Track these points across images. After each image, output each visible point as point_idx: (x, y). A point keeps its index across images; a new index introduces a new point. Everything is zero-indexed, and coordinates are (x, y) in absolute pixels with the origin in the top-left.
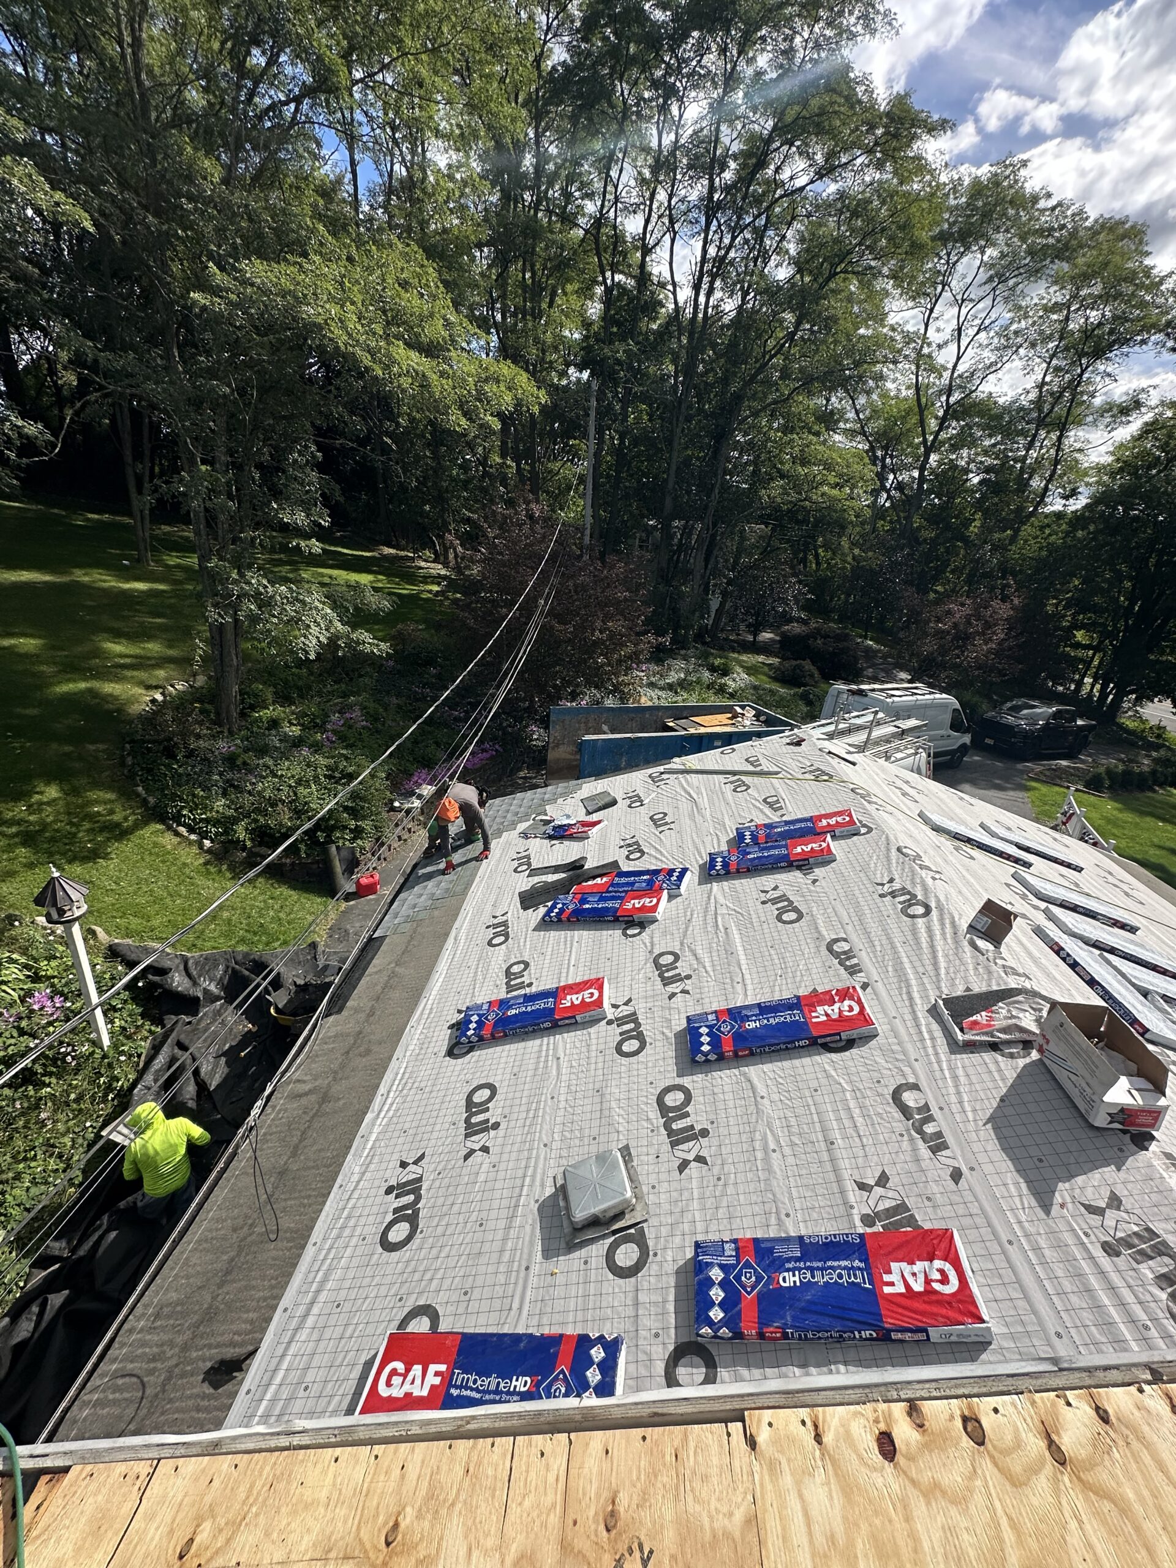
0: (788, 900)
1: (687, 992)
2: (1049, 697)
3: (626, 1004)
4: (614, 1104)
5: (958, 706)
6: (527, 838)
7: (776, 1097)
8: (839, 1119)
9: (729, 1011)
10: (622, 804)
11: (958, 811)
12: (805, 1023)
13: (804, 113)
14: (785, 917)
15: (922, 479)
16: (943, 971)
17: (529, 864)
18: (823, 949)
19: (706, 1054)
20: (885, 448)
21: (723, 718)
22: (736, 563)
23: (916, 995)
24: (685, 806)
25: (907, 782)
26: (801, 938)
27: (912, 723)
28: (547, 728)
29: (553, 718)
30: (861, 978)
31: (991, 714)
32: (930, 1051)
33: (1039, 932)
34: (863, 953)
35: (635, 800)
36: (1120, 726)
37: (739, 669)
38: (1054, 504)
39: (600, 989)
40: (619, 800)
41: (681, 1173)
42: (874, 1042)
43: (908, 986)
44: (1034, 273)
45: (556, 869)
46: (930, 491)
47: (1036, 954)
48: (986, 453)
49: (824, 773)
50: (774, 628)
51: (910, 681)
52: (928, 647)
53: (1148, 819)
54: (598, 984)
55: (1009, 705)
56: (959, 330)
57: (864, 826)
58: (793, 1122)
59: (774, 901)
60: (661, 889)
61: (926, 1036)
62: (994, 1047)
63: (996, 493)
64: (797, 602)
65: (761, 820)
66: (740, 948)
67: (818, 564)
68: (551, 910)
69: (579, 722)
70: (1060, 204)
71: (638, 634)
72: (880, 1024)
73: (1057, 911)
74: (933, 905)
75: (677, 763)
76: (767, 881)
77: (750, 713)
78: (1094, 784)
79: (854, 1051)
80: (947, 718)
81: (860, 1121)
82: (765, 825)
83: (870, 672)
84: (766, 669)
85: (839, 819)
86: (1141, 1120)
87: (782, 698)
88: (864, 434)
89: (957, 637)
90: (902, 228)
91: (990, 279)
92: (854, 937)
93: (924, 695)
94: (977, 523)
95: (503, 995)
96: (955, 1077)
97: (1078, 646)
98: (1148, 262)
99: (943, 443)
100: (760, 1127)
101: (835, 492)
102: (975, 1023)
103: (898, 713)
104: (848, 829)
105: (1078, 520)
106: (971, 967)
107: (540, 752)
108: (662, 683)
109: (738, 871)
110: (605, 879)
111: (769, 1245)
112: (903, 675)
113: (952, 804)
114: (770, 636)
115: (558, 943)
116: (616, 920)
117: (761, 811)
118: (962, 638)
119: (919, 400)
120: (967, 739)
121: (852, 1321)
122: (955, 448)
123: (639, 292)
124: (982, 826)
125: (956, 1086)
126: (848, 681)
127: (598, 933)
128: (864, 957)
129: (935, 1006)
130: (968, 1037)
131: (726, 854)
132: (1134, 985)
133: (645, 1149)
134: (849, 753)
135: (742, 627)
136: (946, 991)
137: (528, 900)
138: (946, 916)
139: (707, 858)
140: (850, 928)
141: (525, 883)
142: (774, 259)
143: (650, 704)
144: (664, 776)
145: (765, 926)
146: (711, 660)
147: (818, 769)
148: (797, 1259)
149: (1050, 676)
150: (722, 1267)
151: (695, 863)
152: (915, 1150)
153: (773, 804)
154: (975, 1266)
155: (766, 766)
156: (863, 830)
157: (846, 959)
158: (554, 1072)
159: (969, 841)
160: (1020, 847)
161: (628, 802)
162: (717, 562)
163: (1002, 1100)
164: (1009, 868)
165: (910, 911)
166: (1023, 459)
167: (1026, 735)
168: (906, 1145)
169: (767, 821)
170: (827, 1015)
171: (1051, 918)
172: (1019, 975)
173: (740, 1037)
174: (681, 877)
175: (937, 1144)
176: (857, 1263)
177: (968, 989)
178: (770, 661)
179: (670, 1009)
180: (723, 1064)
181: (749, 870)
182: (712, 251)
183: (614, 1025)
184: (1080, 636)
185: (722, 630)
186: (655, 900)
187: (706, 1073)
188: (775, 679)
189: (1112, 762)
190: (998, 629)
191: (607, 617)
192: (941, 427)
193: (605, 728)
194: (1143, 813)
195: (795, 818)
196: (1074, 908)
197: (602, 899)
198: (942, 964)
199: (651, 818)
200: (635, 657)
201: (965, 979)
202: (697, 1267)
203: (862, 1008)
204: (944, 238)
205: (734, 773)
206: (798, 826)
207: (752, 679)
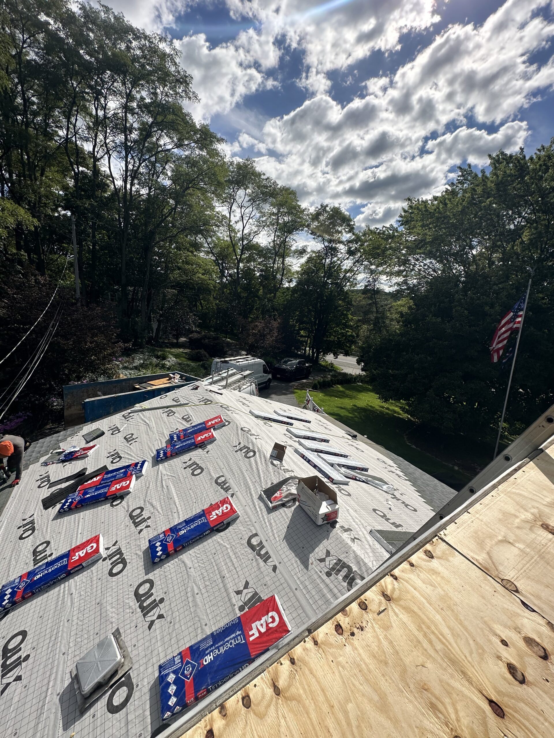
0: (196, 464)
1: (149, 526)
2: (296, 356)
3: (114, 545)
4: (108, 608)
5: (265, 363)
6: (47, 465)
7: (196, 565)
8: (226, 564)
9: (171, 529)
10: (107, 434)
11: (265, 407)
12: (208, 522)
13: (165, 120)
14: (195, 473)
15: (238, 273)
16: (262, 478)
17: (49, 481)
18: (214, 483)
19: (159, 557)
20: (222, 259)
21: (165, 380)
22: (163, 307)
23: (253, 492)
24: (143, 427)
25: (245, 399)
26: (204, 481)
27: (248, 372)
28: (62, 398)
29: (65, 392)
30: (230, 492)
31: (277, 365)
32: (260, 516)
33: (296, 451)
34: (231, 480)
35: (115, 430)
36: (320, 365)
37: (170, 356)
38: (286, 285)
39: (98, 542)
40: (106, 432)
41: (150, 629)
42: (238, 521)
43: (250, 489)
44: (265, 201)
45: (67, 479)
46: (242, 278)
47: (296, 461)
48: (259, 264)
49: (209, 400)
50: (185, 336)
51: (246, 355)
52: (251, 340)
53: (332, 397)
54: (96, 539)
55: (283, 361)
56: (242, 217)
57: (227, 421)
58: (205, 574)
59: (190, 466)
60: (132, 475)
61: (258, 510)
62: (283, 505)
63: (266, 279)
64: (195, 324)
65: (181, 428)
66: (175, 495)
67: (202, 307)
68: (64, 504)
69: (83, 392)
70: (268, 178)
71: (114, 343)
72: (239, 510)
73: (302, 441)
74: (256, 450)
75: (138, 407)
76: (186, 457)
77: (178, 376)
78: (315, 387)
79: (230, 528)
80: (262, 369)
81: (235, 560)
82: (183, 430)
83: (230, 352)
84: (184, 355)
85: (216, 420)
86: (332, 516)
87: (193, 368)
88: (212, 253)
89: (261, 336)
90: (213, 175)
91: (249, 201)
92: (226, 474)
93: (252, 360)
94: (261, 291)
95: (31, 568)
96: (270, 524)
97: (302, 336)
98: (299, 203)
99: (244, 259)
100: (190, 585)
101: (203, 277)
102: (276, 497)
103: (241, 369)
104: (220, 424)
105: (294, 290)
106: (272, 473)
107: (59, 412)
108: (131, 366)
109: (171, 456)
110: (98, 478)
111: (197, 646)
112: (244, 353)
113: (263, 405)
114: (185, 339)
115: (70, 523)
116: (107, 499)
117: (181, 423)
118: (263, 336)
119: (232, 242)
120: (270, 376)
121: (238, 664)
122: (249, 261)
123: (94, 178)
124: (275, 412)
125: (271, 528)
126: (220, 357)
127: (95, 510)
128: (231, 482)
129: (261, 495)
130: (274, 504)
131: (165, 448)
132: (328, 463)
133: (128, 626)
134: (220, 389)
135: (170, 336)
136: (264, 487)
137: (47, 503)
138: (262, 454)
139: (155, 453)
140: (224, 470)
141: (46, 492)
142: (162, 176)
143: (125, 377)
144: (131, 415)
145: (187, 480)
146: (156, 353)
147: (206, 399)
148: (211, 646)
149: (295, 349)
150: (174, 672)
151: (149, 457)
152: (258, 564)
153: (186, 419)
154: (285, 607)
155: (183, 401)
156: (227, 423)
157: (224, 486)
158: (69, 604)
159: (269, 419)
160: (288, 417)
161: (111, 432)
162: (153, 307)
163: (288, 527)
164: (285, 427)
165: (248, 456)
166: (273, 267)
167: (291, 372)
168: (254, 564)
169: (184, 428)
170: (217, 515)
171: (300, 444)
172: (289, 471)
173: (176, 541)
174: (142, 467)
175: (266, 558)
176: (238, 633)
177: (272, 483)
178: (186, 351)
179: (139, 539)
180: (170, 558)
181: (177, 454)
182: (130, 167)
183: (108, 560)
184: (302, 332)
185: (161, 338)
186: (128, 482)
187: (161, 567)
188: (189, 359)
189: (319, 378)
190: (275, 331)
191: (94, 335)
192: (242, 254)
193: (99, 393)
194: (331, 396)
195: (197, 423)
196: (308, 438)
197: (97, 489)
198: (262, 476)
199: (125, 438)
200: (113, 354)
201: (271, 479)
202: (162, 679)
203: (231, 506)
204: (230, 182)
205: (167, 407)
206: (199, 427)
207: (178, 360)
